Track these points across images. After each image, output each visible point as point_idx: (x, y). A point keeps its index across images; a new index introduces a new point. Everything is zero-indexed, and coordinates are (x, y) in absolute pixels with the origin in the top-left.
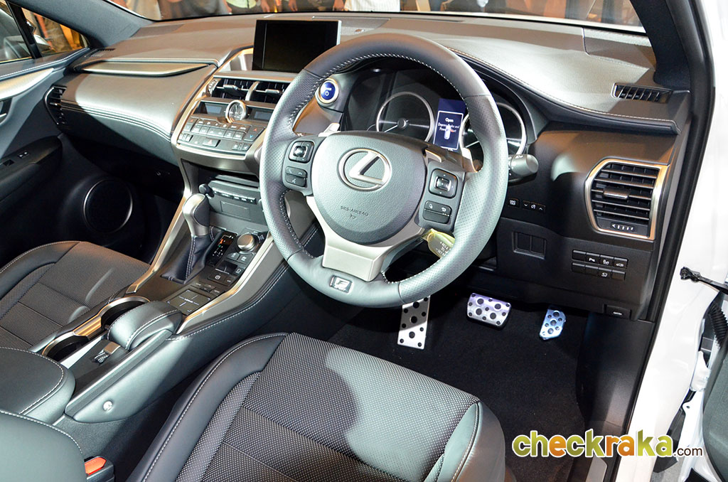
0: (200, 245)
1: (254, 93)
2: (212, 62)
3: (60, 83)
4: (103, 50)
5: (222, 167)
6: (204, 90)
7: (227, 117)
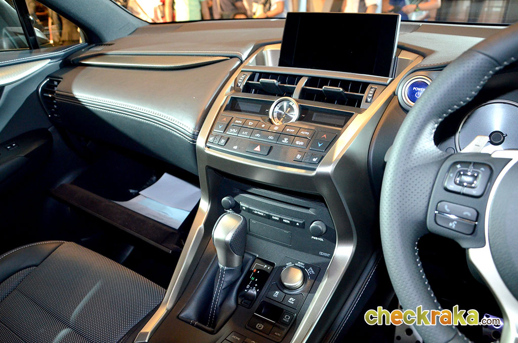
0: (228, 278)
1: (303, 90)
2: (235, 55)
3: (56, 75)
4: (102, 45)
5: (258, 178)
6: (231, 84)
7: (271, 117)
